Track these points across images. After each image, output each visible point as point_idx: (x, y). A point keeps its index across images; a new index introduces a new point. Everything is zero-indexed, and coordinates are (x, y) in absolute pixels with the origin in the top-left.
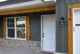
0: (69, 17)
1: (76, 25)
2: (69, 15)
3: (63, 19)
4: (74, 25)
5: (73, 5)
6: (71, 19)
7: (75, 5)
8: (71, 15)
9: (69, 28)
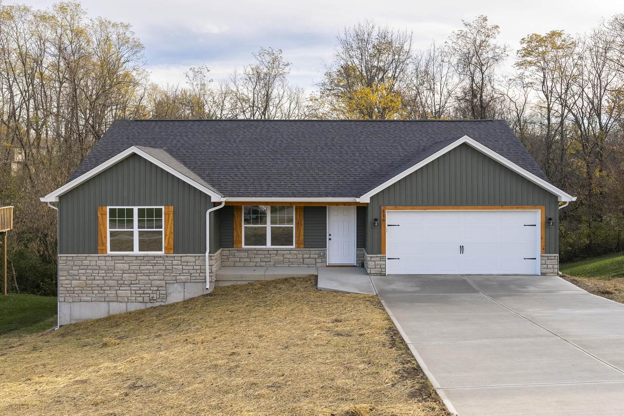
0: (382, 218)
1: (388, 225)
2: (382, 216)
3: (376, 220)
4: (387, 226)
5: (387, 207)
6: (384, 220)
7: (388, 207)
8: (384, 216)
9: (383, 228)
